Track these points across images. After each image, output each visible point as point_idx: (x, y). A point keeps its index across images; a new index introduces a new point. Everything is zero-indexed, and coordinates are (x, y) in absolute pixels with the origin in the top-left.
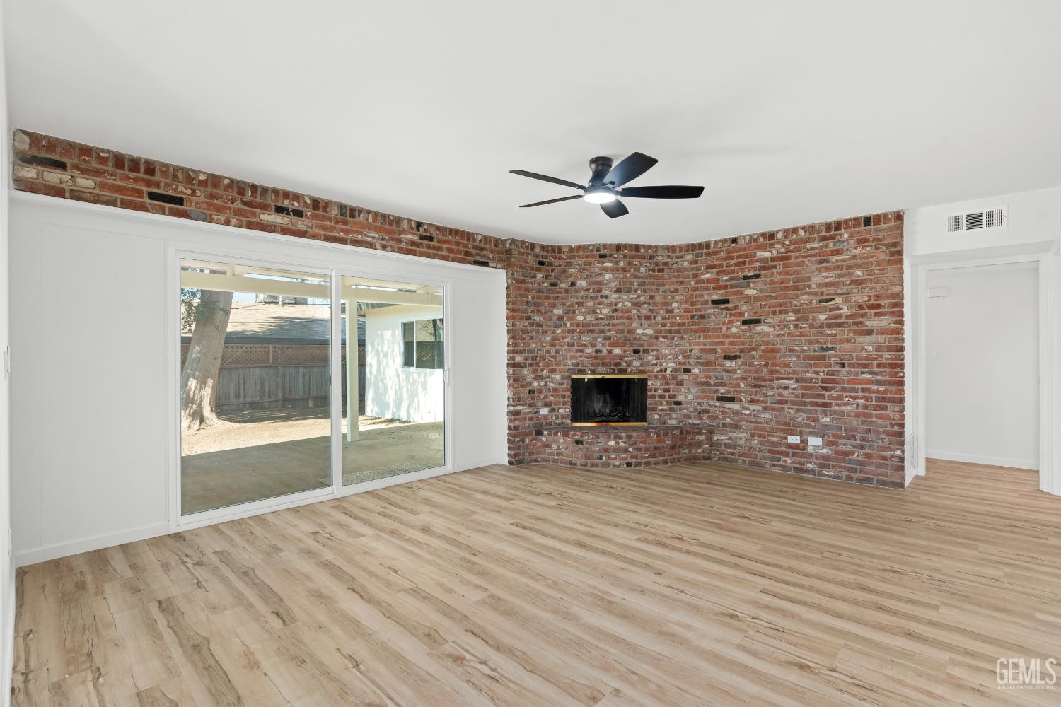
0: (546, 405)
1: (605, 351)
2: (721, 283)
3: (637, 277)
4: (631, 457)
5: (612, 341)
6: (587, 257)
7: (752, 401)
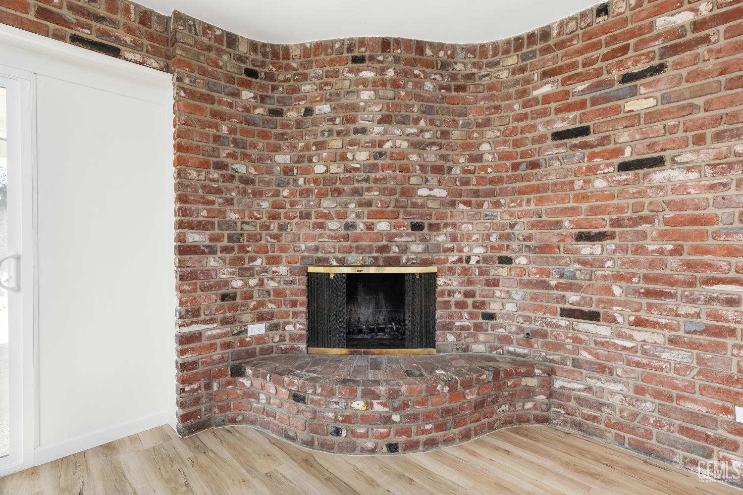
0: (260, 318)
1: (362, 226)
2: (571, 100)
3: (419, 98)
4: (398, 433)
5: (374, 208)
6: (332, 62)
7: (640, 323)
